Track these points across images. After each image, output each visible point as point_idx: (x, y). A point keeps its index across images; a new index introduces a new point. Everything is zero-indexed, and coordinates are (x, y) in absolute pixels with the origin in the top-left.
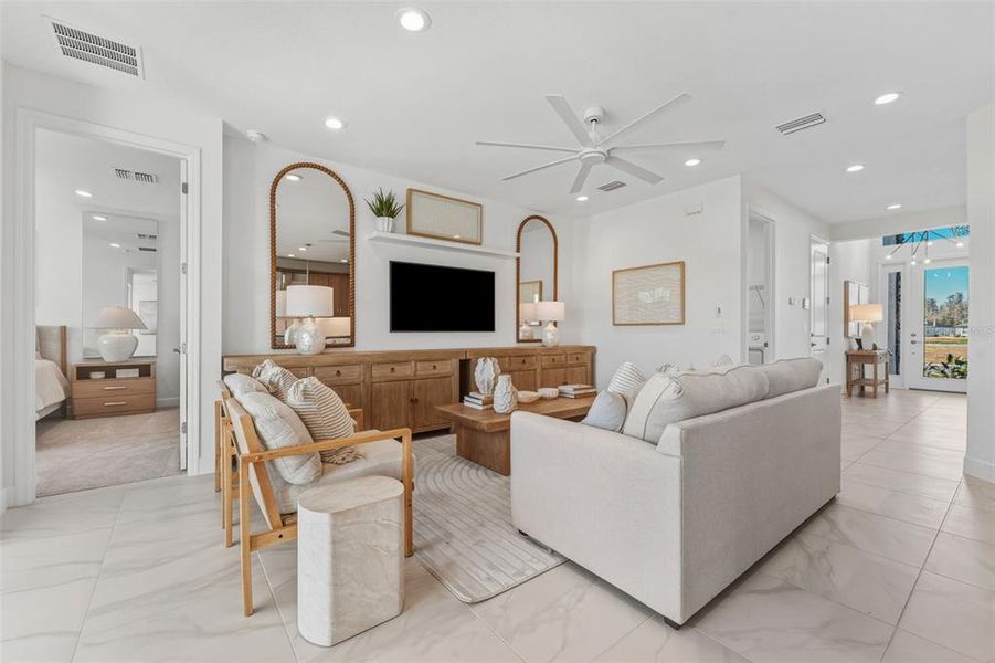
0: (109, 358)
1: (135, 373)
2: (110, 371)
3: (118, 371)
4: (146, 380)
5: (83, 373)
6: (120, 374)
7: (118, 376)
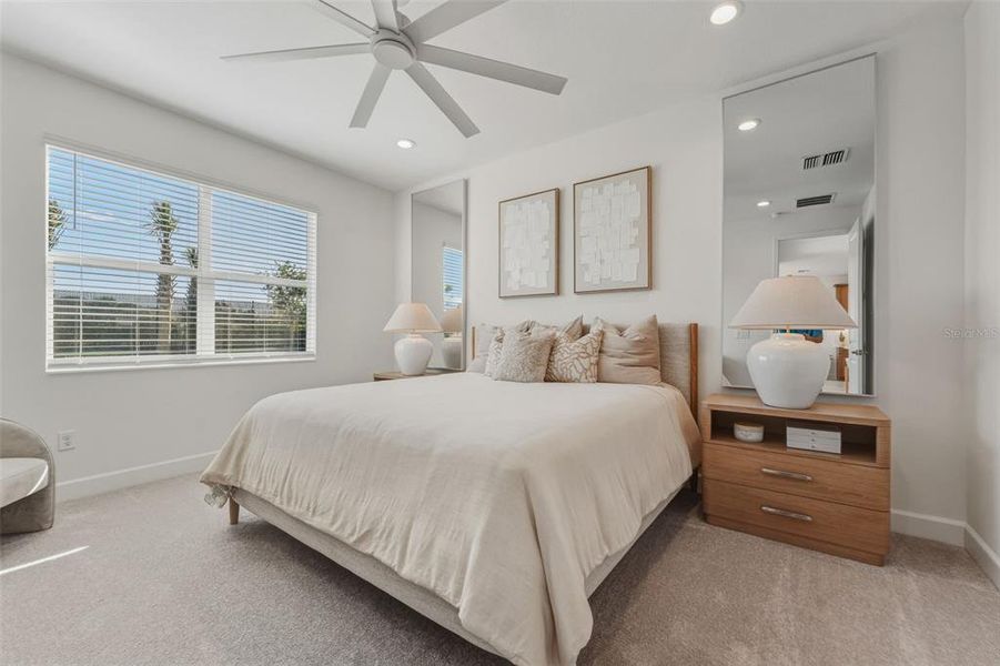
0: (772, 399)
1: (831, 442)
2: (775, 429)
3: (790, 430)
4: (859, 468)
5: (724, 424)
6: (796, 438)
7: (789, 444)
